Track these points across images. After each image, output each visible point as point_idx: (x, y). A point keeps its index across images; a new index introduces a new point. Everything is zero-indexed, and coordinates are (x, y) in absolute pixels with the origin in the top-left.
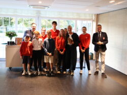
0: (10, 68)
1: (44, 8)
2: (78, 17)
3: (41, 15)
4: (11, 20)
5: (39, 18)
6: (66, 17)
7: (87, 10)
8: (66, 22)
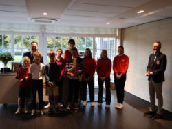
0: (5, 105)
1: (51, 22)
2: (96, 33)
3: (47, 32)
4: (5, 38)
5: (43, 34)
6: (80, 33)
7: (108, 23)
8: (81, 40)
